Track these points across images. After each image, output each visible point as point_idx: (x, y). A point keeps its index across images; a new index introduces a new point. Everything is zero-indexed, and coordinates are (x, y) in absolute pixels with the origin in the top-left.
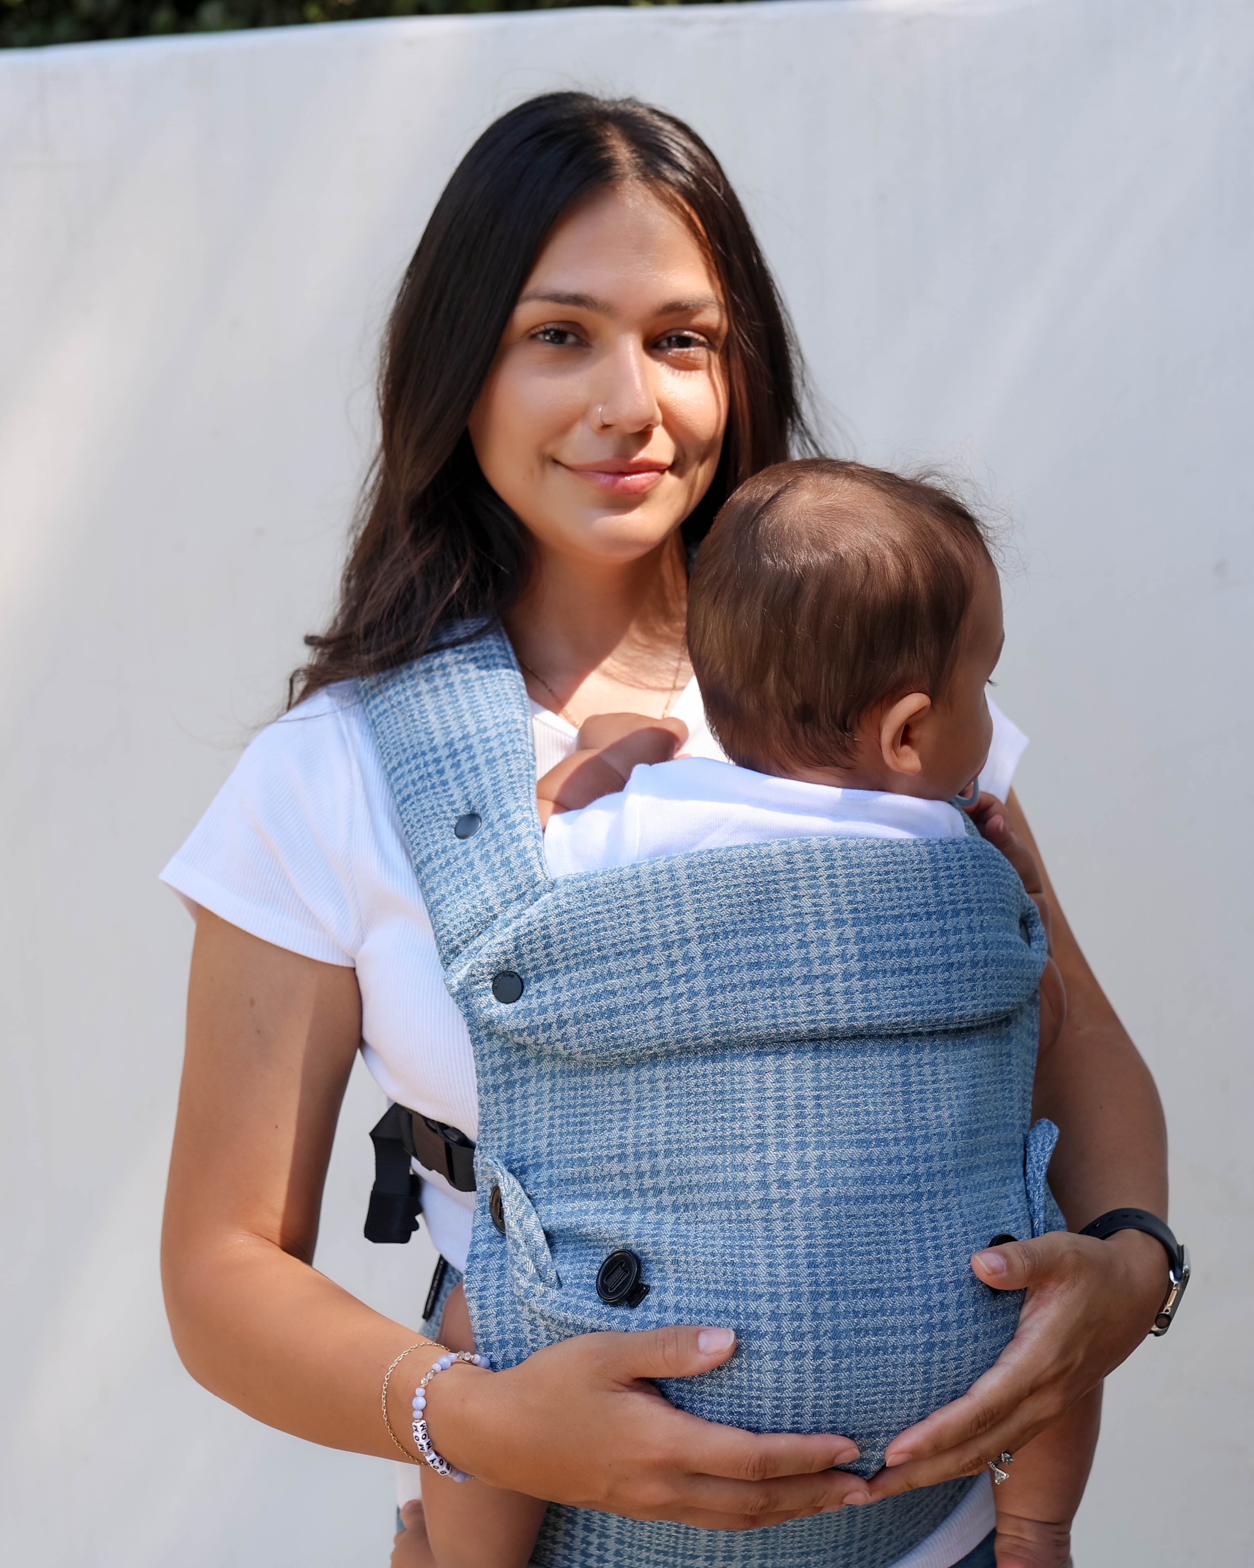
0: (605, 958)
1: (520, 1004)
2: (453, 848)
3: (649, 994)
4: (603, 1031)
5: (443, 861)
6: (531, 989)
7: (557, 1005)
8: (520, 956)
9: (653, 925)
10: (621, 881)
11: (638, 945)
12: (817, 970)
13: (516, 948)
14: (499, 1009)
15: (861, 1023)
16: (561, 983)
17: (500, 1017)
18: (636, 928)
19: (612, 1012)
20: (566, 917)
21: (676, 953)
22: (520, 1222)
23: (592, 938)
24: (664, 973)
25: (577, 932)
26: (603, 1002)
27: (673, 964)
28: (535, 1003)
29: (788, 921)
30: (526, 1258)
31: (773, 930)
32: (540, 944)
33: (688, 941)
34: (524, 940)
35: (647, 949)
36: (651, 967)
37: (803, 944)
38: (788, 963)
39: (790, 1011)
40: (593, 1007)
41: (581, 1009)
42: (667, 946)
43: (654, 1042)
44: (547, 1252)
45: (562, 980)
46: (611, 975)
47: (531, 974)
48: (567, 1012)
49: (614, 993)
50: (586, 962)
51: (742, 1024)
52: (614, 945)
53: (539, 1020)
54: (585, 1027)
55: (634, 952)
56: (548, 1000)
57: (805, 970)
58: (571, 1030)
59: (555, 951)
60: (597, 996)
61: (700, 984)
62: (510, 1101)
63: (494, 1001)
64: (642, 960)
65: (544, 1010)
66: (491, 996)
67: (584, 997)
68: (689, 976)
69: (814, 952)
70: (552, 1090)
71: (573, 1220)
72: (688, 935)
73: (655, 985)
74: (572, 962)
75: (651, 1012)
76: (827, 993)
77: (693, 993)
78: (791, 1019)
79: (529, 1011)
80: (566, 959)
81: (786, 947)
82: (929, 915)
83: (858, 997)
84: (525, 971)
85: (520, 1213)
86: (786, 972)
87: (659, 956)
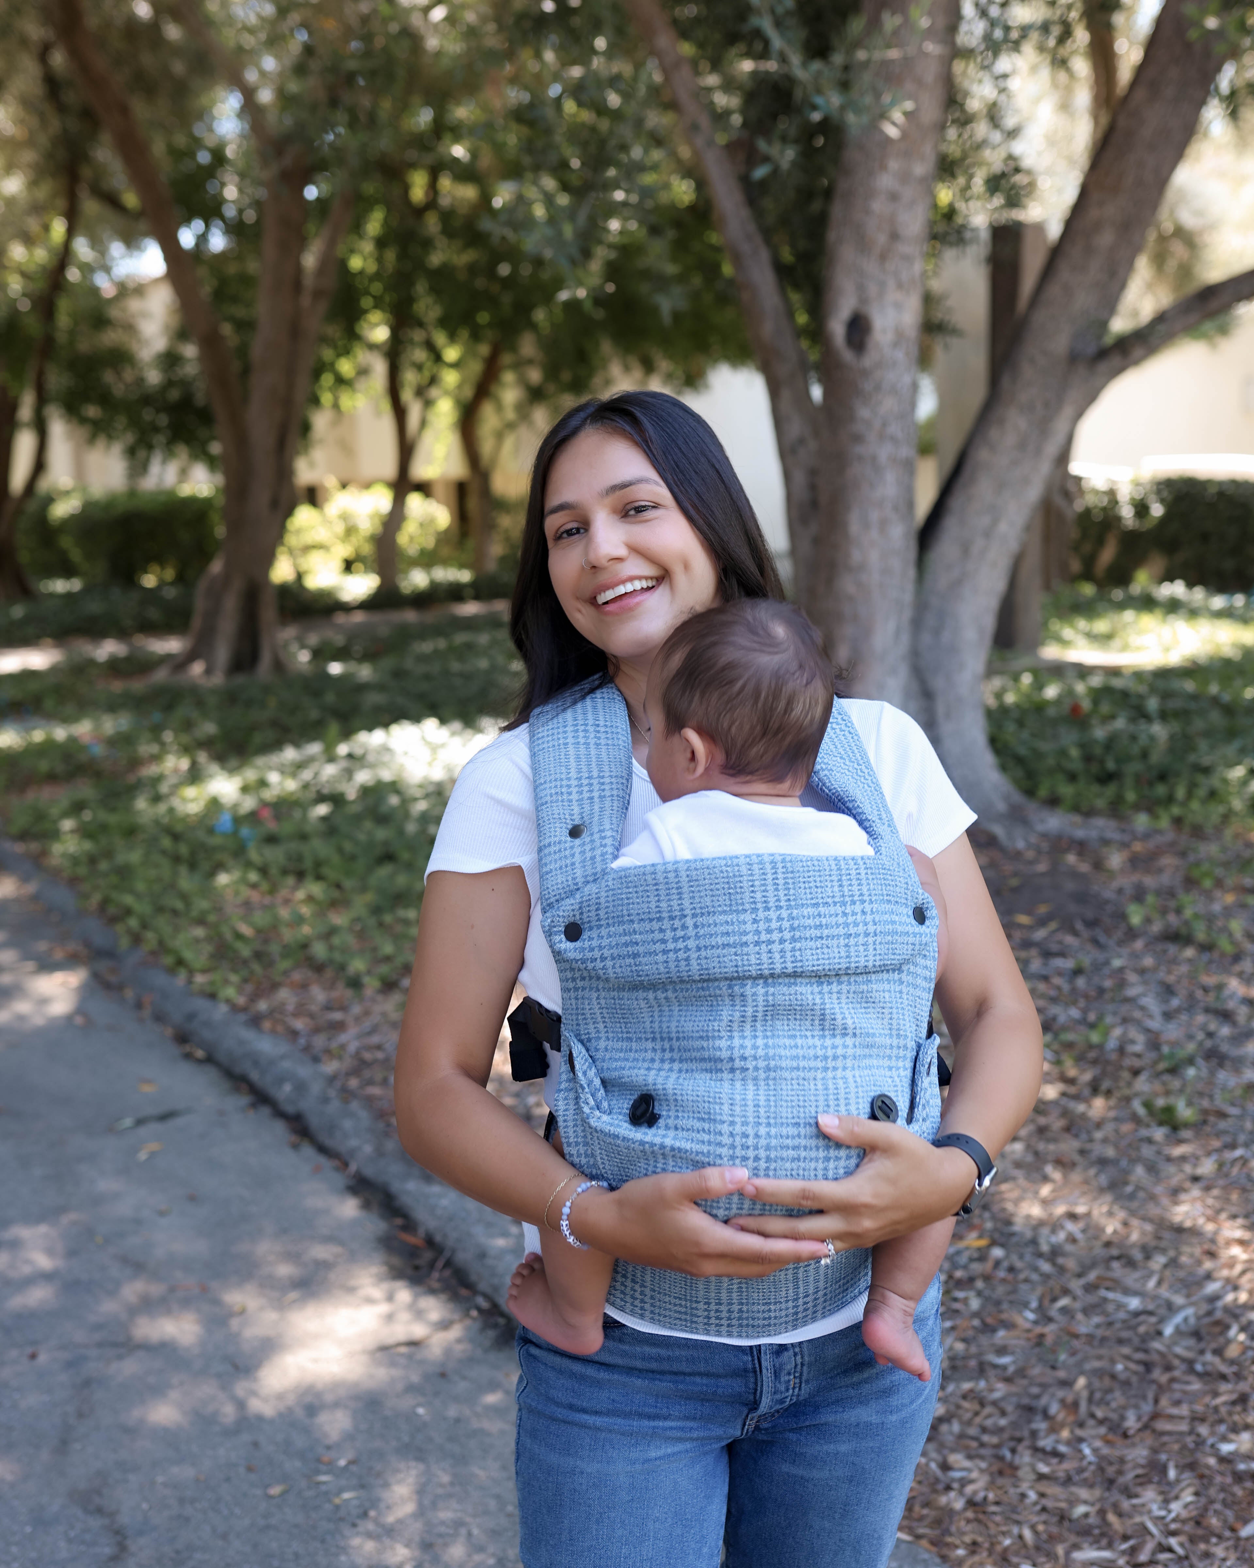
0: (632, 921)
1: (578, 944)
2: (565, 842)
3: (659, 947)
4: (630, 966)
5: (557, 848)
6: (585, 935)
7: (600, 948)
8: (581, 914)
9: (663, 905)
10: (644, 874)
11: (653, 916)
12: (764, 937)
13: (580, 908)
14: (565, 945)
15: (790, 970)
16: (603, 933)
17: (565, 950)
18: (653, 905)
19: (635, 955)
20: (611, 893)
21: (677, 923)
22: (585, 1073)
23: (625, 908)
24: (669, 934)
25: (616, 903)
26: (629, 949)
27: (675, 930)
28: (587, 944)
29: (747, 906)
30: (589, 1096)
31: (737, 912)
32: (593, 908)
33: (685, 916)
34: (585, 904)
35: (660, 919)
36: (661, 930)
37: (755, 921)
38: (745, 933)
39: (746, 963)
40: (624, 951)
41: (615, 952)
42: (672, 918)
43: (663, 976)
44: (602, 1091)
45: (604, 932)
46: (635, 932)
47: (586, 926)
48: (607, 953)
49: (637, 944)
50: (619, 923)
51: (717, 970)
52: (638, 914)
53: (589, 955)
54: (618, 963)
55: (651, 920)
56: (595, 943)
57: (756, 938)
58: (609, 963)
59: (602, 913)
60: (626, 945)
61: (691, 944)
62: (576, 999)
63: (564, 939)
64: (656, 925)
65: (592, 949)
66: (563, 936)
67: (617, 944)
68: (685, 938)
69: (762, 926)
70: (598, 998)
71: (617, 1073)
72: (685, 913)
73: (664, 941)
74: (611, 921)
75: (660, 958)
76: (770, 952)
77: (687, 949)
78: (746, 968)
79: (583, 949)
80: (608, 918)
81: (745, 923)
82: (835, 903)
83: (789, 954)
84: (583, 923)
85: (585, 1067)
86: (744, 939)
87: (666, 924)
